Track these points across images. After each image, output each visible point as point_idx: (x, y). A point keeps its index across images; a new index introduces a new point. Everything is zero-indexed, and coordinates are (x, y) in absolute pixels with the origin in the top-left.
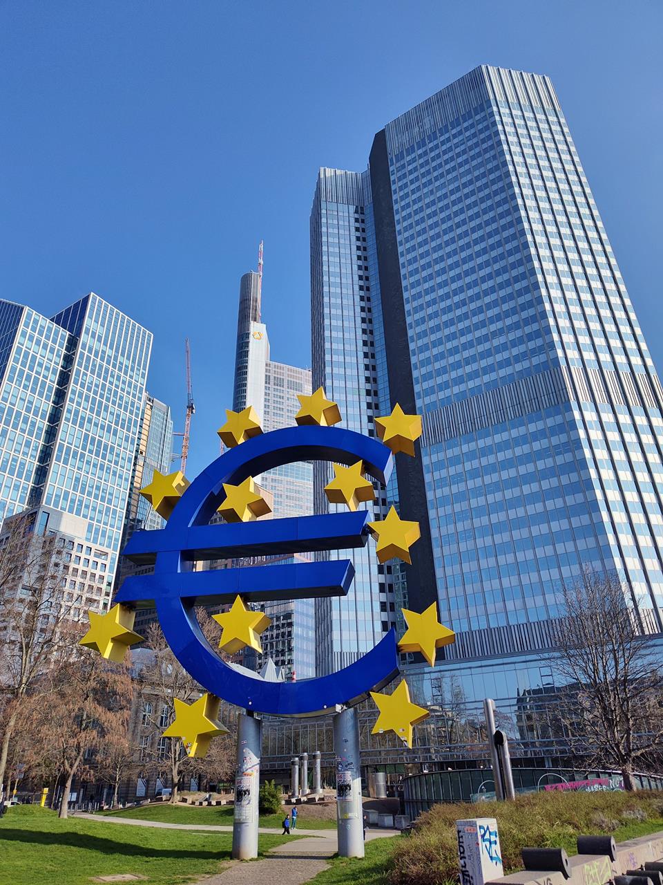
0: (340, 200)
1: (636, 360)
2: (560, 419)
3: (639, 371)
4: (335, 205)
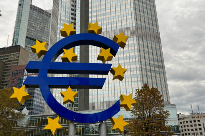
1: (155, 28)
2: (132, 42)
3: (155, 31)
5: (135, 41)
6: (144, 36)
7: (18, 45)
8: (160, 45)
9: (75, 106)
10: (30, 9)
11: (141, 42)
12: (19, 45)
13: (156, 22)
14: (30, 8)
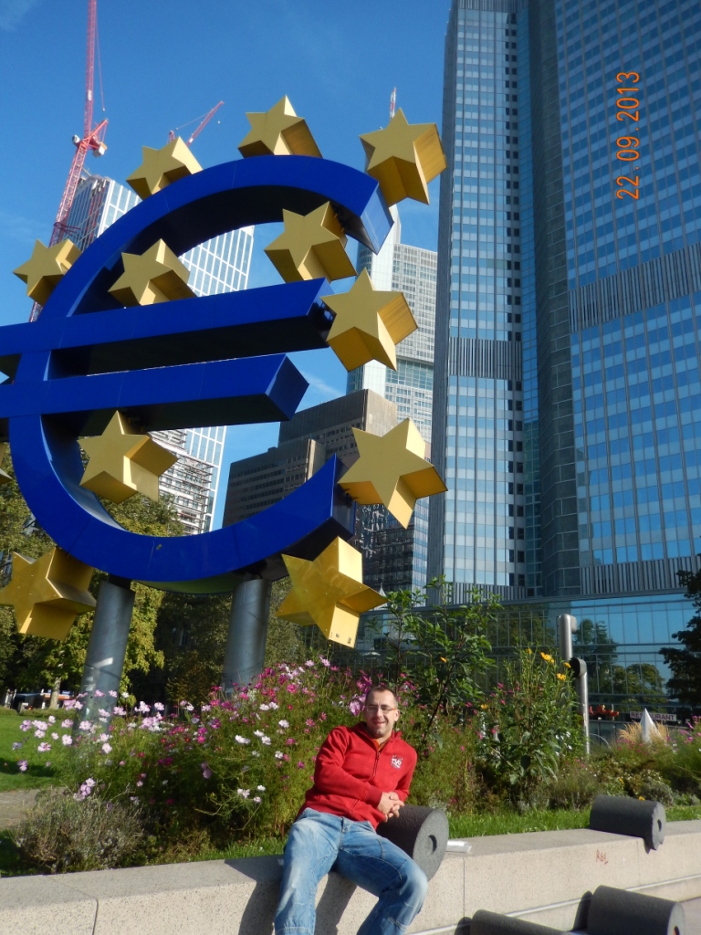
0: (485, 6)
4: (476, 14)
10: (395, 261)
14: (395, 255)
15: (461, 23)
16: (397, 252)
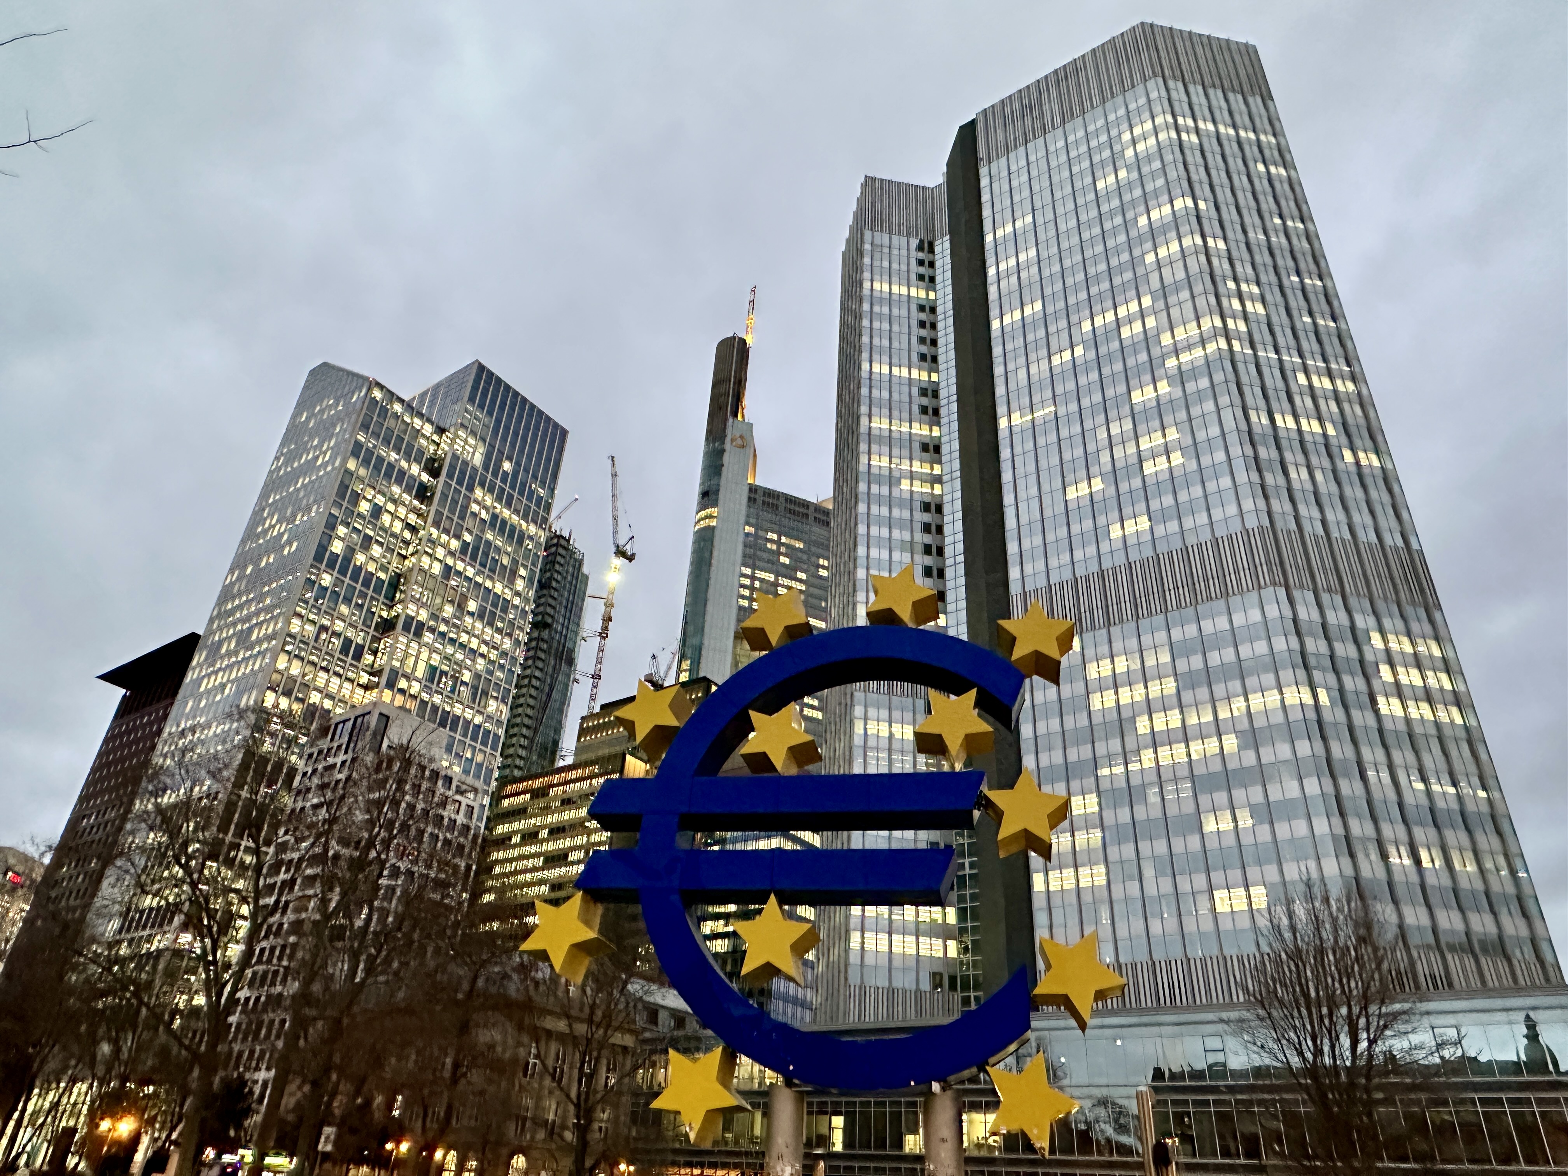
0: (895, 228)
1: (1387, 521)
2: (1255, 615)
3: (1392, 539)
4: (886, 237)
5: (1272, 611)
6: (1320, 578)
7: (701, 675)
8: (1437, 615)
9: (966, 987)
10: (749, 507)
11: (1307, 613)
12: (705, 679)
13: (1390, 491)
14: (750, 499)
15: (867, 247)
16: (752, 496)
